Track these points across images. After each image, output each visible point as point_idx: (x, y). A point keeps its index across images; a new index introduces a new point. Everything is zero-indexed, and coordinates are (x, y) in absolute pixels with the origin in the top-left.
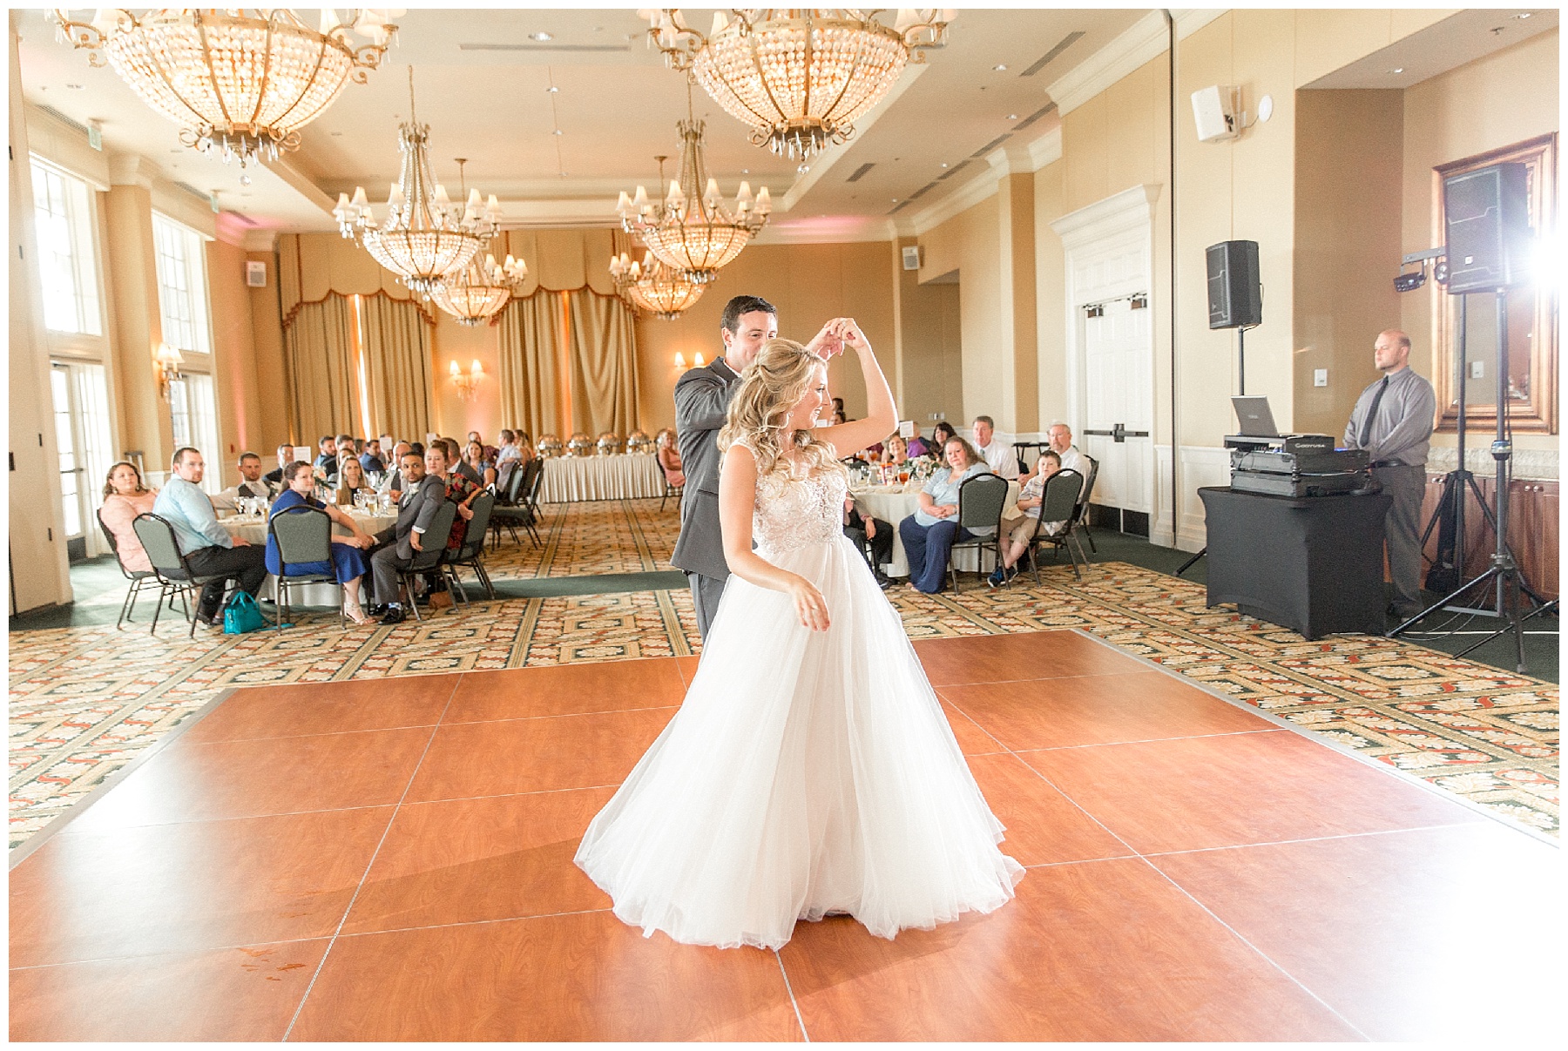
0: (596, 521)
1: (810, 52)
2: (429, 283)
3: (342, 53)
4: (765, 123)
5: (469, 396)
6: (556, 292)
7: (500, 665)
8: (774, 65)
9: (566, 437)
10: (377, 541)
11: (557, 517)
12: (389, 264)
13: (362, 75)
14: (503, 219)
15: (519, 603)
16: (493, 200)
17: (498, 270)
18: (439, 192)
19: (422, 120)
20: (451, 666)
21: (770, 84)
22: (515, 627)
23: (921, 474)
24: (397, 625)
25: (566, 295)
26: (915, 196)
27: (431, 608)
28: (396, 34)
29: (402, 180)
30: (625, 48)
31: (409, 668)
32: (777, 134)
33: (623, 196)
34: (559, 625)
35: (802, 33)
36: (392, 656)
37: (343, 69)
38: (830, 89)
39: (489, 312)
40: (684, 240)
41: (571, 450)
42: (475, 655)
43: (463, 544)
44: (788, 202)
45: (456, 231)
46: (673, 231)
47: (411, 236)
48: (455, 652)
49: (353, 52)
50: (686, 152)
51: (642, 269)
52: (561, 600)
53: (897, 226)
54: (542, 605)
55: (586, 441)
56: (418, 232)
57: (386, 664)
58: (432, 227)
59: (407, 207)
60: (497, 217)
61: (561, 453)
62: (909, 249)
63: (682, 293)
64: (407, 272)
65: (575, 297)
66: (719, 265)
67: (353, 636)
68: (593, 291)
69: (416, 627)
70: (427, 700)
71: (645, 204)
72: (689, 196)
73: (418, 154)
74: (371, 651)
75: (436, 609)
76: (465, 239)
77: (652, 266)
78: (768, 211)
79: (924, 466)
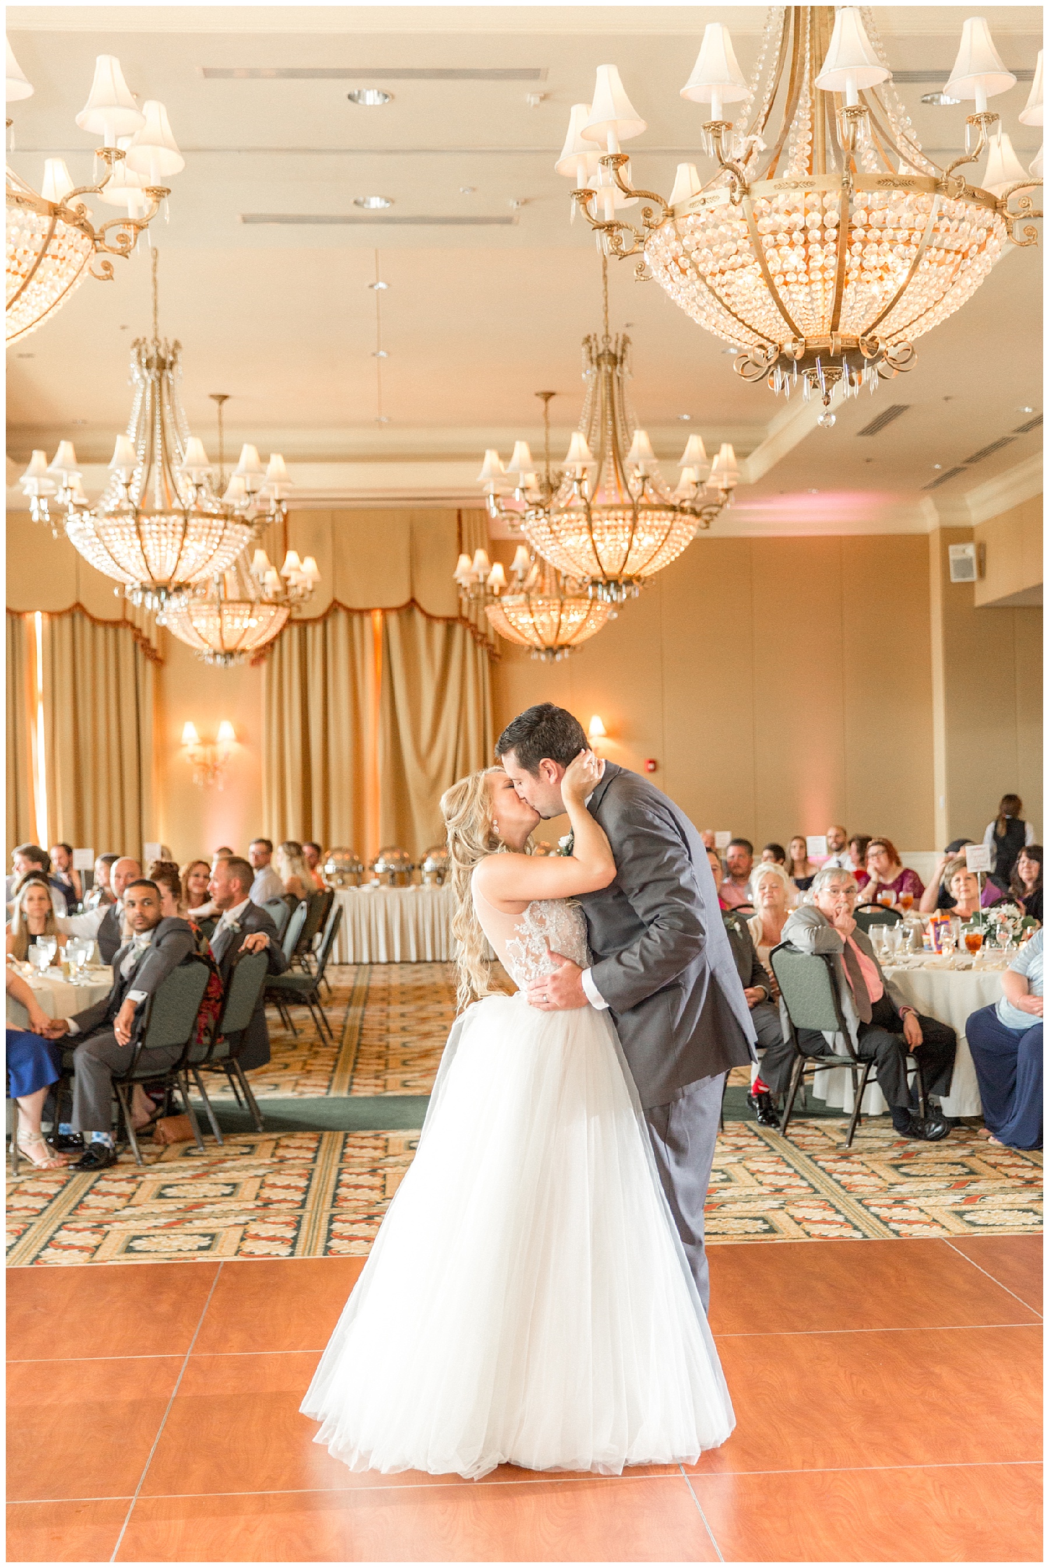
0: (421, 998)
1: (844, 226)
2: (168, 595)
3: (80, 233)
4: (763, 342)
5: (211, 781)
6: (362, 612)
7: (284, 1251)
8: (785, 250)
9: (370, 854)
10: (74, 1027)
11: (353, 990)
12: (103, 564)
13: (107, 266)
14: (289, 491)
15: (305, 1138)
16: (277, 463)
17: (271, 577)
18: (194, 448)
19: (169, 333)
20: (200, 1248)
21: (778, 281)
22: (303, 1183)
23: (1004, 938)
24: (106, 1171)
25: (378, 617)
26: (970, 460)
27: (158, 1144)
28: (166, 202)
29: (132, 430)
30: (507, 221)
31: (129, 1250)
32: (785, 361)
33: (491, 458)
34: (377, 1181)
35: (834, 198)
36: (100, 1226)
37: (80, 257)
38: (875, 289)
39: (251, 644)
40: (591, 530)
41: (377, 875)
42: (239, 1231)
43: (215, 1035)
44: (756, 467)
45: (215, 511)
46: (573, 516)
47: (145, 520)
48: (205, 1223)
49: (97, 231)
50: (596, 388)
51: (509, 575)
52: (377, 1137)
53: (938, 508)
54: (345, 1145)
55: (403, 860)
56: (154, 513)
57: (91, 1239)
58: (176, 504)
59: (139, 472)
60: (282, 490)
61: (359, 880)
62: (960, 547)
63: (575, 617)
64: (134, 574)
65: (393, 619)
66: (646, 572)
67: (31, 1187)
68: (422, 611)
69: (134, 1177)
70: (164, 1308)
71: (527, 471)
72: (599, 457)
73: (160, 389)
74: (63, 1216)
75: (167, 1146)
76: (230, 524)
77: (526, 572)
78: (733, 483)
79: (1009, 924)
